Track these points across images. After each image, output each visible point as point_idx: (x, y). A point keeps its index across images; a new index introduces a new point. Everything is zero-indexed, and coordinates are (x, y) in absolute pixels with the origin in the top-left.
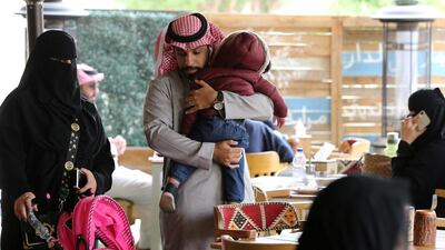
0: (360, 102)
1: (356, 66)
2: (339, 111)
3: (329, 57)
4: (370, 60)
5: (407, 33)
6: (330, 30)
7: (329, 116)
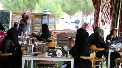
0: (37, 27)
1: (37, 21)
2: (34, 28)
3: (33, 19)
4: (39, 20)
5: (45, 16)
6: (33, 15)
7: (32, 29)
